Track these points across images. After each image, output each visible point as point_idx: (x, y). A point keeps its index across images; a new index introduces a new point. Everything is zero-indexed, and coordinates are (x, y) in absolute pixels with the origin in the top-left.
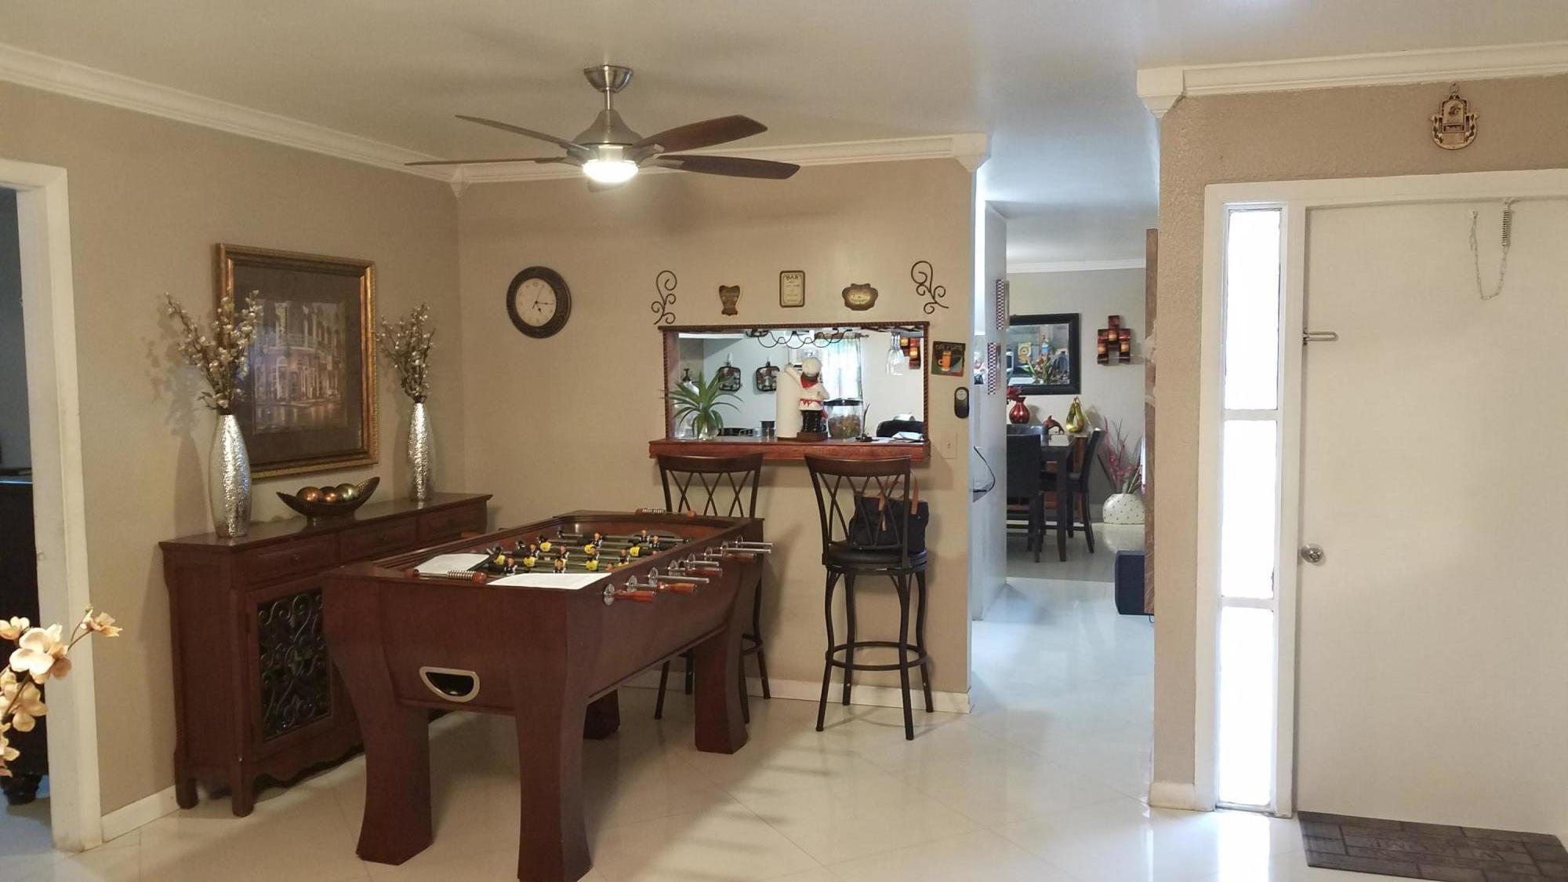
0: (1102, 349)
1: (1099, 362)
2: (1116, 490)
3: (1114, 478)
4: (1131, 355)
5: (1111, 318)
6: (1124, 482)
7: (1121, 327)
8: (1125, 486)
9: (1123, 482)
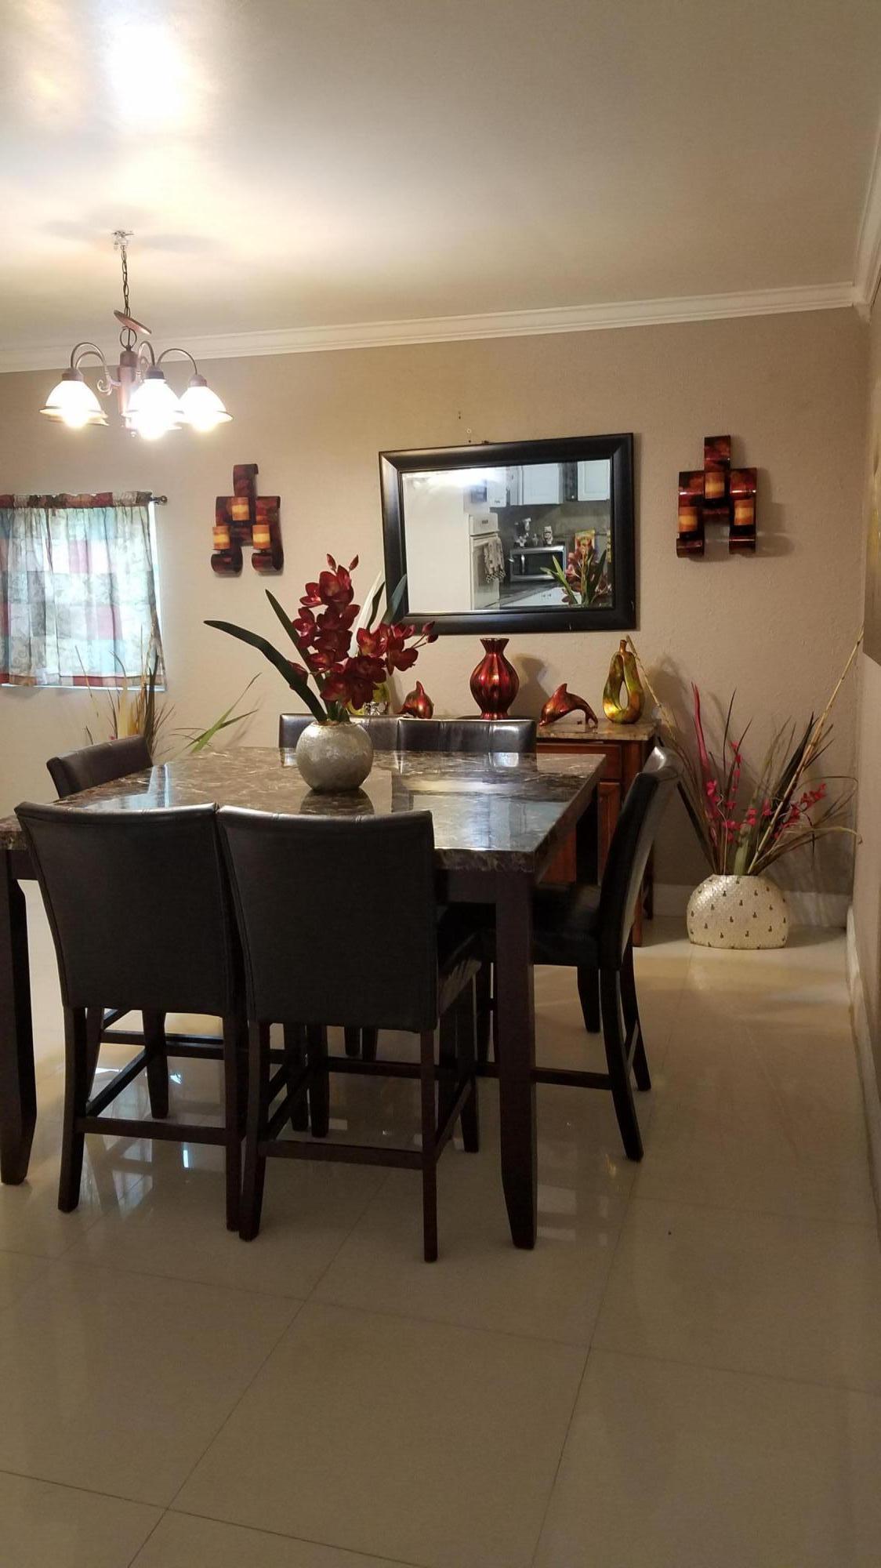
0: (687, 521)
1: (681, 553)
2: (719, 866)
3: (714, 833)
4: (759, 534)
5: (711, 443)
6: (739, 845)
7: (736, 465)
8: (741, 855)
9: (735, 845)
